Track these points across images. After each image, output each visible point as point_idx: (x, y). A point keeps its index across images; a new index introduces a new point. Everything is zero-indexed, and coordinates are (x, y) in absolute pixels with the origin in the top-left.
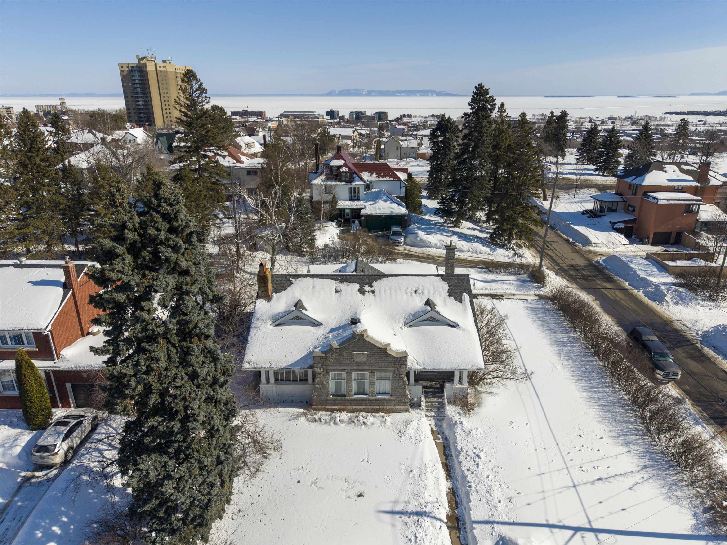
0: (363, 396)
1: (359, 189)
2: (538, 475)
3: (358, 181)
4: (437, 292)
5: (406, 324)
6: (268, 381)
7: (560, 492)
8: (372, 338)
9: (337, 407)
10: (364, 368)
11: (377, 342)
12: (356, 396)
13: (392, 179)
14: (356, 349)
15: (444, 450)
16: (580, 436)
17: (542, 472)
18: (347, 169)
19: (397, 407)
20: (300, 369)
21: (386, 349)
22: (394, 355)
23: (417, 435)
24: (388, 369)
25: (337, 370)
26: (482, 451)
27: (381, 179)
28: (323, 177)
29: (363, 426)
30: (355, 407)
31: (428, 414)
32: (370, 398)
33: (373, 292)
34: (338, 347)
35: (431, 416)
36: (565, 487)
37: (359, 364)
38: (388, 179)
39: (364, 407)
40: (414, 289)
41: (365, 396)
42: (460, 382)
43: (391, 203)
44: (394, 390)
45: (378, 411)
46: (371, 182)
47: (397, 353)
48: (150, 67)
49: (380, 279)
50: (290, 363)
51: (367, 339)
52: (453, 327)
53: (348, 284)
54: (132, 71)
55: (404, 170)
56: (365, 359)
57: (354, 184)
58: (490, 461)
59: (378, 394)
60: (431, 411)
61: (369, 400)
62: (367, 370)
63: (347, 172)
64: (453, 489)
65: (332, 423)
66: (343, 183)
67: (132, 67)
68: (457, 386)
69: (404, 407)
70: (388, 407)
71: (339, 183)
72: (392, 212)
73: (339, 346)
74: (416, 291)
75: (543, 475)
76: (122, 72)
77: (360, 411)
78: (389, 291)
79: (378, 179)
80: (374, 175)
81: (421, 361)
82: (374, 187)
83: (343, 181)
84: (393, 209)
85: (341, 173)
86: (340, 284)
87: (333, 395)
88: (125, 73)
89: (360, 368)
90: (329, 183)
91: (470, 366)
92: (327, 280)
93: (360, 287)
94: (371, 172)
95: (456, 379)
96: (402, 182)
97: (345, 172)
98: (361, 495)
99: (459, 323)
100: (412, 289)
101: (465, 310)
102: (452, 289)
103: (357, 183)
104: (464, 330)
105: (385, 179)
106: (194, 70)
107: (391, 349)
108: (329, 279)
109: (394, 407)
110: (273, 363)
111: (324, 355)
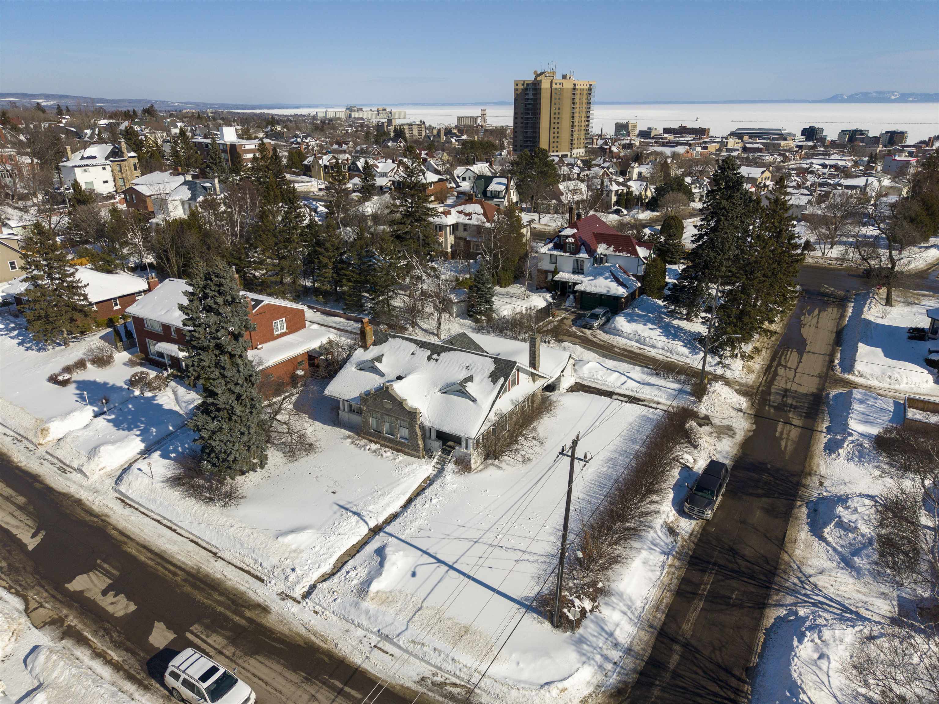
0: (391, 436)
1: (582, 261)
2: (459, 526)
3: (583, 254)
4: (482, 371)
5: (440, 391)
6: (344, 409)
7: (461, 540)
9: (375, 439)
10: (391, 414)
11: (399, 397)
12: (387, 435)
13: (630, 256)
14: (385, 398)
15: (420, 491)
16: (530, 518)
17: (464, 526)
18: (573, 240)
19: (413, 452)
20: (355, 404)
21: (402, 403)
22: (408, 408)
23: (408, 474)
24: (405, 419)
25: (375, 411)
27: (617, 253)
28: (551, 245)
30: (386, 443)
31: (435, 465)
32: (396, 439)
33: (437, 360)
34: (373, 393)
35: (435, 467)
36: (468, 540)
37: (387, 410)
38: (625, 254)
39: (391, 445)
40: (467, 365)
41: (393, 437)
42: (467, 448)
43: (611, 281)
44: (410, 437)
45: (398, 451)
46: (605, 255)
47: (411, 408)
48: (545, 85)
49: (449, 351)
51: (390, 392)
52: (473, 401)
53: (426, 350)
54: (526, 89)
56: (391, 407)
57: (579, 256)
59: (402, 438)
60: (440, 464)
61: (395, 441)
62: (393, 416)
63: (573, 243)
64: (398, 513)
65: (364, 448)
66: (567, 254)
67: (528, 84)
68: (462, 450)
69: (417, 454)
70: (407, 450)
71: (563, 254)
72: (607, 292)
73: (375, 393)
74: (467, 367)
76: (516, 90)
77: (388, 447)
78: (448, 362)
79: (613, 253)
80: (612, 249)
81: (432, 420)
82: (609, 261)
83: (568, 252)
84: (610, 288)
85: (566, 243)
87: (373, 430)
88: (518, 92)
89: (389, 414)
90: (555, 253)
93: (431, 355)
94: (608, 245)
95: (463, 444)
96: (640, 260)
97: (571, 243)
98: (334, 493)
99: (478, 399)
101: (492, 391)
102: (495, 372)
104: (478, 405)
105: (621, 254)
107: (407, 404)
108: (413, 343)
109: (411, 452)
111: (366, 397)
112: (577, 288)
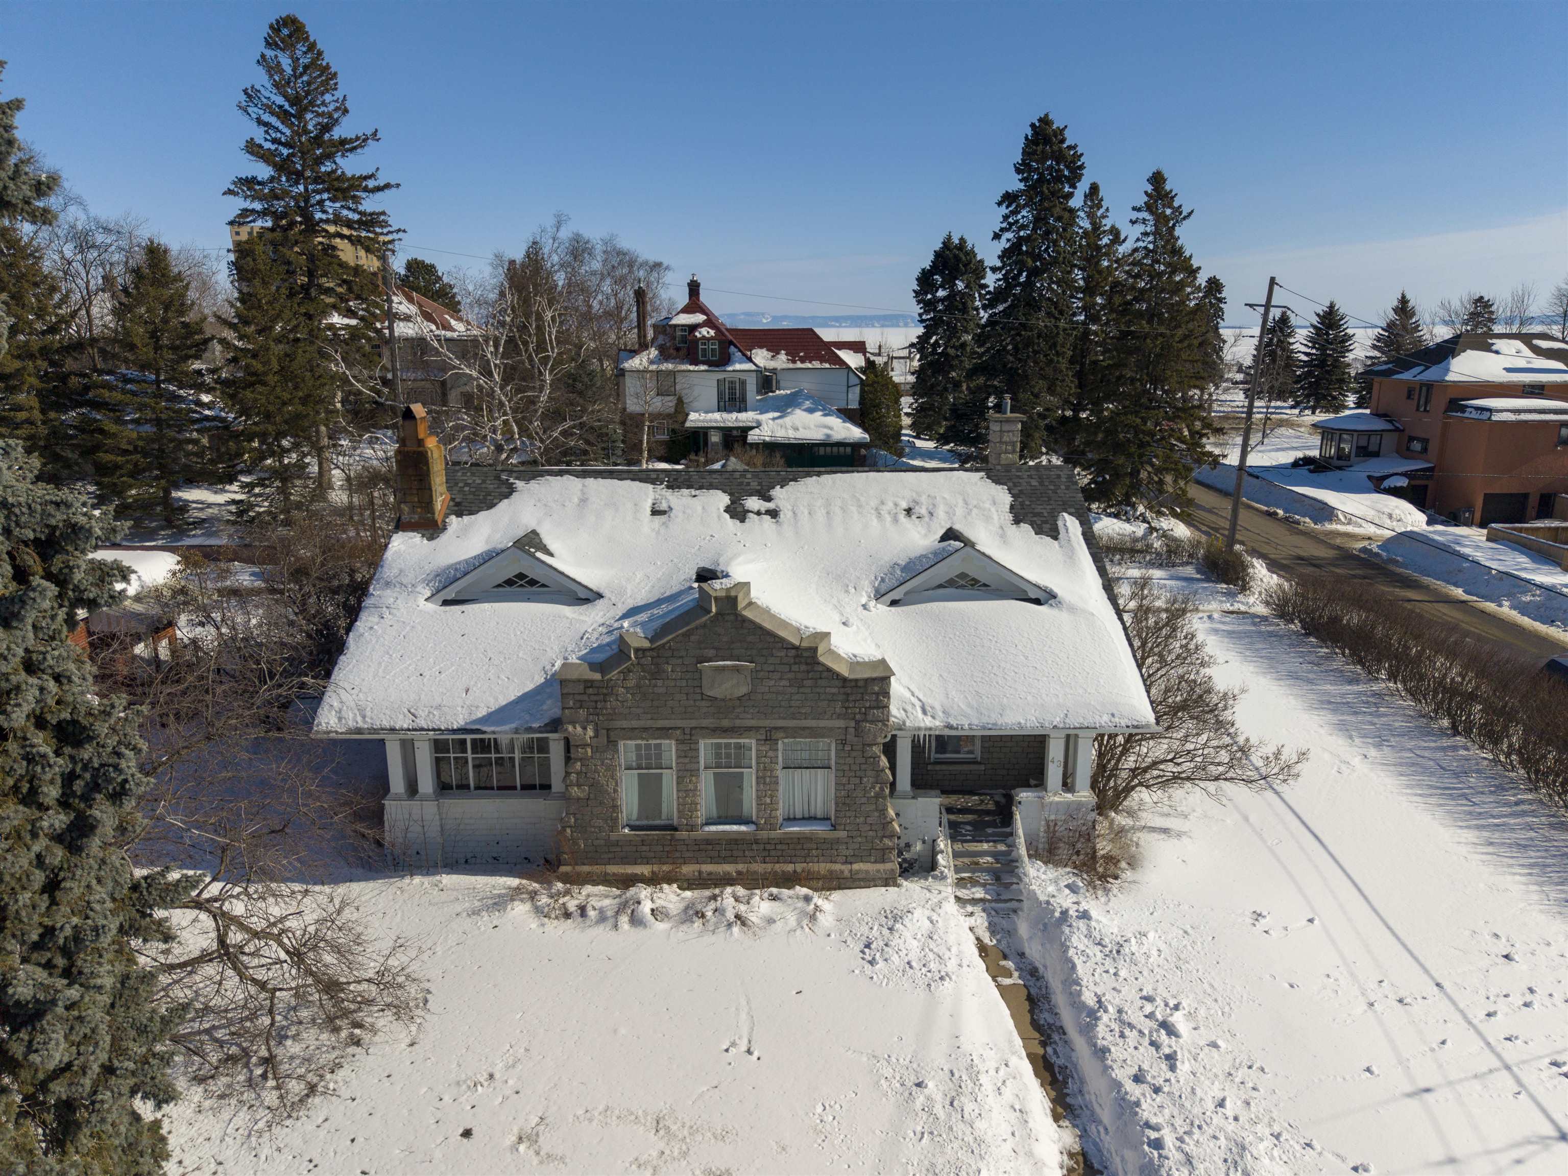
0: (735, 828)
1: (743, 383)
2: (1410, 1095)
3: (740, 363)
4: (975, 511)
5: (879, 596)
6: (412, 789)
7: (1519, 1162)
8: (767, 611)
9: (644, 870)
10: (738, 723)
11: (785, 624)
12: (713, 828)
13: (827, 366)
14: (711, 653)
15: (1031, 1012)
16: (1506, 957)
17: (1423, 1084)
18: (712, 333)
19: (856, 867)
20: (516, 731)
21: (815, 650)
22: (844, 671)
23: (931, 956)
24: (823, 723)
25: (645, 729)
26: (1176, 1007)
27: (799, 365)
28: (653, 352)
29: (736, 929)
30: (707, 868)
31: (964, 893)
32: (764, 834)
33: (773, 514)
34: (647, 644)
35: (974, 901)
36: (1529, 1142)
37: (722, 706)
38: (816, 364)
39: (741, 867)
40: (904, 505)
41: (743, 828)
42: (1068, 780)
43: (825, 415)
44: (845, 802)
45: (788, 881)
46: (774, 370)
47: (855, 664)
49: (795, 480)
50: (482, 713)
51: (747, 613)
52: (1037, 602)
53: (693, 492)
55: (858, 347)
56: (743, 690)
57: (730, 368)
58: (1214, 1045)
59: (791, 819)
60: (974, 883)
61: (757, 842)
62: (749, 729)
63: (712, 338)
64: (1084, 1154)
65: (624, 920)
66: (703, 367)
68: (1057, 799)
69: (880, 867)
70: (823, 867)
71: (692, 368)
72: (828, 436)
73: (652, 641)
74: (909, 511)
75: (1426, 1096)
77: (729, 881)
78: (824, 512)
79: (791, 366)
80: (783, 356)
81: (935, 701)
82: (782, 384)
83: (704, 363)
84: (831, 428)
85: (697, 340)
86: (668, 493)
87: (633, 828)
89: (726, 723)
90: (667, 366)
91: (1106, 718)
92: (628, 482)
93: (733, 502)
94: (775, 350)
95: (1054, 773)
96: (851, 374)
97: (708, 339)
99: (1056, 590)
100: (896, 505)
101: (1071, 555)
102: (1022, 504)
103: (738, 367)
104: (1072, 609)
105: (808, 365)
106: (301, 19)
107: (831, 652)
108: (633, 480)
109: (846, 868)
110: (422, 713)
111: (597, 676)
112: (753, 437)
